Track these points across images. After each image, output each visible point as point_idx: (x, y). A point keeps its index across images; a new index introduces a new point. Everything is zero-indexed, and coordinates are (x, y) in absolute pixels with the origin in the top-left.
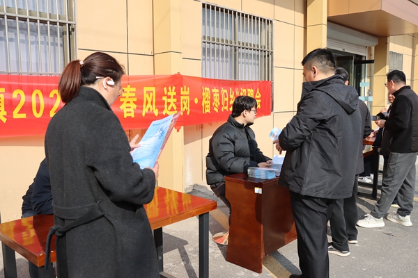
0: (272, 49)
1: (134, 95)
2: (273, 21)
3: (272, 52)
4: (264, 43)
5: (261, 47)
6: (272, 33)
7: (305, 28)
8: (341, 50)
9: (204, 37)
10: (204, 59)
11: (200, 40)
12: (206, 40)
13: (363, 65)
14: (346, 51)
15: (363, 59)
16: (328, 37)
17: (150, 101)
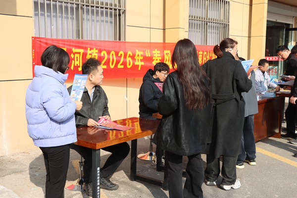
0: (229, 22)
1: (159, 55)
2: (230, 2)
3: (228, 25)
4: (222, 18)
5: (220, 21)
6: (229, 10)
7: (251, 5)
8: (274, 20)
9: (190, 16)
10: (189, 31)
11: (187, 18)
12: (191, 18)
13: (290, 32)
14: (278, 21)
15: (291, 27)
16: (268, 12)
17: (168, 59)
